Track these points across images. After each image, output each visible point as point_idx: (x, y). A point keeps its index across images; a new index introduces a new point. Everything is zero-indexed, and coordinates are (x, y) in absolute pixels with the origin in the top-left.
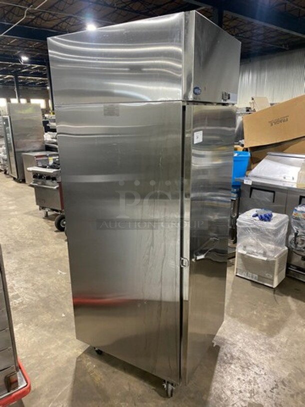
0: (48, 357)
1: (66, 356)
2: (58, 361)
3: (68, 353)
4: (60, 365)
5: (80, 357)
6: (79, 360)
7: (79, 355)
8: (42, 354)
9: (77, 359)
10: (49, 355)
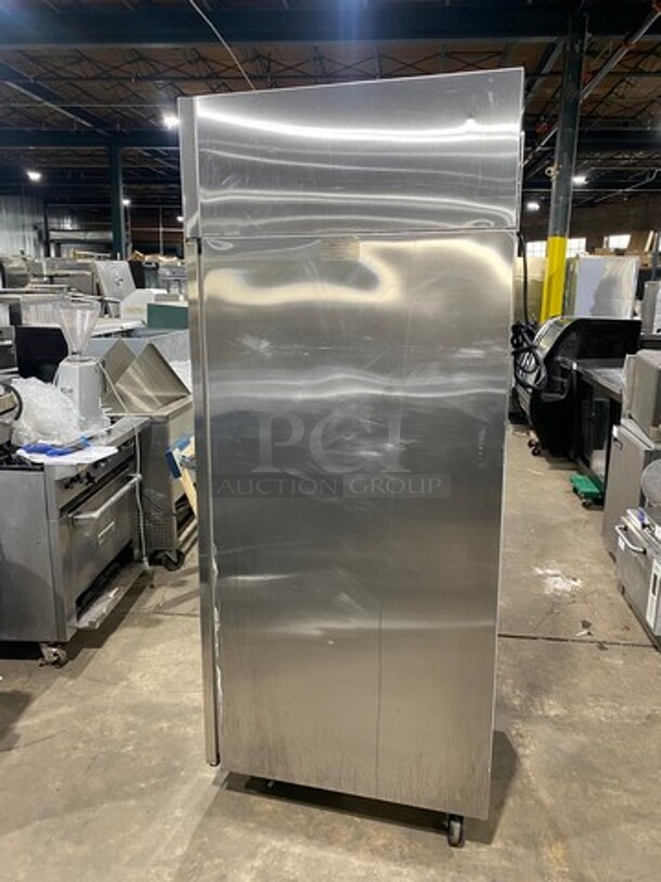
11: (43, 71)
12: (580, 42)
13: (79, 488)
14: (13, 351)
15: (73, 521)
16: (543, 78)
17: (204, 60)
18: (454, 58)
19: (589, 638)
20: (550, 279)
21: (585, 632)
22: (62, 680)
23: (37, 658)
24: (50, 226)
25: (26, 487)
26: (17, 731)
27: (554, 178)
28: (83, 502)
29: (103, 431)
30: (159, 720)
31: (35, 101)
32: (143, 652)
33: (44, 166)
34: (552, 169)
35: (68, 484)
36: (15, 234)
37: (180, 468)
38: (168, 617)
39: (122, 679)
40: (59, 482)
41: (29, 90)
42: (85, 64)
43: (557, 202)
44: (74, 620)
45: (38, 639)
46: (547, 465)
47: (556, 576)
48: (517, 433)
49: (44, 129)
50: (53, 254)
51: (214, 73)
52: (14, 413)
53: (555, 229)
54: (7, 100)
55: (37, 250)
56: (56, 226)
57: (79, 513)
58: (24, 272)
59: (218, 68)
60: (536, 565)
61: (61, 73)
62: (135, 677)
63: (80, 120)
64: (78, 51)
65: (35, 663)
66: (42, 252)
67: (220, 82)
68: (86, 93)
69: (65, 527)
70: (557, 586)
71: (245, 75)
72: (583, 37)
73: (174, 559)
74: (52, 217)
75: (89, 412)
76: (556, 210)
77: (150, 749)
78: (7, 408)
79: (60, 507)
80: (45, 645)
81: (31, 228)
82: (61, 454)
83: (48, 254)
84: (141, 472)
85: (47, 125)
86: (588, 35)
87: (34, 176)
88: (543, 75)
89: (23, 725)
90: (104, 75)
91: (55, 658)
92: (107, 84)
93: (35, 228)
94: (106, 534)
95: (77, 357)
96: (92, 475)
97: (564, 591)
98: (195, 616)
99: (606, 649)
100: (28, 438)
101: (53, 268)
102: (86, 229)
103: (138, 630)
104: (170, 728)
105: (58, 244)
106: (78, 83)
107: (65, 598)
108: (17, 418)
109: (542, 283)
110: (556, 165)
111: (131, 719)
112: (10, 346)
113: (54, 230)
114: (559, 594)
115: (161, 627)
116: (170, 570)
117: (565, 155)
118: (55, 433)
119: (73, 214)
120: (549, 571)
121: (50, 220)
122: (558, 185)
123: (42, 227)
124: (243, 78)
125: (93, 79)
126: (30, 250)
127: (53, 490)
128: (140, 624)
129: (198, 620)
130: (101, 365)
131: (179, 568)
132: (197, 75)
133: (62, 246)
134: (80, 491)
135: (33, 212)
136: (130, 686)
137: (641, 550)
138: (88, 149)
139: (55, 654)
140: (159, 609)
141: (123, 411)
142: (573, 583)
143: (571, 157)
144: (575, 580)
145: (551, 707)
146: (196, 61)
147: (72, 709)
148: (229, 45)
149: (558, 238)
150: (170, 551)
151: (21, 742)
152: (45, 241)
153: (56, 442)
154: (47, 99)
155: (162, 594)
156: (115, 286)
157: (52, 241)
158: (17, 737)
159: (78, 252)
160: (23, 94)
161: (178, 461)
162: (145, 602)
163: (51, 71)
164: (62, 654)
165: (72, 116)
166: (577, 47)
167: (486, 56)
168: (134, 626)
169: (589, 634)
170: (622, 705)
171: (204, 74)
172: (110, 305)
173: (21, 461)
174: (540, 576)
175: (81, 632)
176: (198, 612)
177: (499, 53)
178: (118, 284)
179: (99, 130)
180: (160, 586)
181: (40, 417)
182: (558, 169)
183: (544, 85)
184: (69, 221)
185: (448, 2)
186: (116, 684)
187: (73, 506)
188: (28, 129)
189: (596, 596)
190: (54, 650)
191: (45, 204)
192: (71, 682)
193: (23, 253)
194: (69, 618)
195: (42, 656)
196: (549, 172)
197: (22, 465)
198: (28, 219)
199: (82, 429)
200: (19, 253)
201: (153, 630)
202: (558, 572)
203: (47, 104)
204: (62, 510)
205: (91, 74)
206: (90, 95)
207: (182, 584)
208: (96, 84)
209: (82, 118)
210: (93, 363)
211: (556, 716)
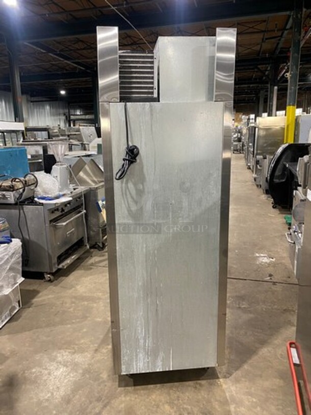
0: (254, 400)
1: (236, 387)
2: (247, 389)
3: (233, 388)
4: (247, 383)
5: (225, 377)
6: (227, 375)
7: (224, 379)
8: (259, 409)
9: (229, 377)
10: (253, 401)
11: (63, 47)
12: (300, 13)
13: (58, 214)
14: (43, 164)
15: (55, 226)
16: (288, 31)
17: (130, 37)
18: (243, 25)
19: (270, 280)
20: (288, 126)
21: (269, 278)
22: (51, 287)
23: (42, 279)
24: (71, 113)
25: (37, 212)
26: (32, 302)
27: (289, 78)
28: (60, 219)
29: (69, 192)
30: (84, 301)
31: (60, 60)
32: (84, 278)
33: (67, 87)
34: (288, 74)
35: (53, 211)
36: (56, 118)
37: (102, 208)
38: (95, 267)
39: (74, 287)
40: (49, 210)
41: (58, 56)
42: (80, 43)
43: (291, 89)
44: (56, 266)
45: (43, 271)
46: (278, 212)
47: (265, 257)
48: (269, 199)
49: (65, 72)
50: (72, 125)
51: (135, 42)
52: (35, 185)
53: (290, 102)
54: (50, 61)
55: (65, 124)
56: (73, 113)
57: (58, 223)
58: (57, 134)
59: (136, 40)
60: (257, 253)
61: (70, 47)
62: (78, 287)
63: (79, 67)
64: (77, 38)
65: (43, 281)
66: (67, 125)
67: (138, 46)
68: (81, 55)
69: (52, 228)
70: (263, 261)
71: (146, 42)
72: (302, 11)
73: (101, 246)
74: (72, 109)
75: (64, 185)
76: (290, 93)
77: (79, 310)
78: (32, 183)
79: (50, 219)
80: (45, 274)
81: (63, 115)
82: (50, 200)
83: (70, 125)
84: (85, 209)
85: (66, 70)
86: (304, 10)
87: (63, 92)
88: (287, 30)
89: (35, 300)
90: (88, 47)
91: (49, 279)
92: (89, 51)
93: (65, 115)
94: (71, 233)
95: (59, 163)
96: (64, 209)
97: (266, 263)
98: (106, 267)
99: (276, 285)
100: (40, 194)
101: (69, 131)
102: (85, 114)
103: (83, 271)
104: (88, 304)
105: (74, 121)
106: (78, 51)
107: (52, 257)
108: (36, 187)
109: (284, 129)
110: (290, 72)
111: (73, 300)
112: (41, 162)
113: (72, 115)
114: (263, 264)
115: (92, 271)
116: (100, 250)
117: (294, 67)
118: (50, 193)
119: (80, 107)
120: (262, 255)
121: (71, 111)
122: (290, 82)
123: (67, 114)
124: (145, 43)
125: (84, 49)
126: (62, 125)
127: (47, 212)
128: (84, 269)
129: (107, 268)
130: (69, 167)
131: (103, 250)
132: (126, 43)
133: (76, 122)
134: (59, 215)
135: (63, 108)
136: (76, 290)
137: (293, 242)
138: (84, 79)
139: (49, 277)
140: (92, 264)
141: (78, 186)
142: (271, 260)
143: (297, 68)
144: (272, 258)
145: (243, 304)
146: (126, 38)
147: (53, 296)
148: (138, 30)
149: (291, 107)
150: (100, 243)
151: (34, 305)
152: (69, 121)
153: (50, 196)
154: (66, 60)
155: (95, 259)
156: (89, 137)
157: (72, 120)
158: (33, 304)
159: (80, 124)
160: (55, 58)
161: (101, 206)
162: (87, 261)
163: (67, 48)
164: (52, 277)
165: (76, 66)
166: (299, 16)
167: (259, 23)
168: (81, 269)
169: (271, 279)
170: (274, 305)
171: (130, 43)
172: (86, 145)
173: (36, 202)
174: (257, 257)
175: (59, 270)
176: (107, 266)
177: (265, 21)
178: (90, 137)
179: (88, 71)
180: (94, 256)
181: (44, 186)
182: (291, 74)
183: (288, 34)
184: (79, 111)
185: (234, 2)
186: (71, 288)
187: (56, 220)
188: (59, 73)
189: (280, 265)
190: (49, 276)
191: (69, 104)
192: (54, 288)
193: (59, 125)
194: (54, 264)
195: (45, 278)
196: (287, 75)
197: (36, 204)
198: (61, 111)
199: (60, 191)
200: (57, 126)
201: (89, 272)
202: (266, 255)
203: (66, 61)
204: (51, 221)
205: (83, 47)
206: (83, 56)
207: (103, 256)
208: (85, 51)
209: (81, 66)
210: (65, 166)
211: (244, 308)
